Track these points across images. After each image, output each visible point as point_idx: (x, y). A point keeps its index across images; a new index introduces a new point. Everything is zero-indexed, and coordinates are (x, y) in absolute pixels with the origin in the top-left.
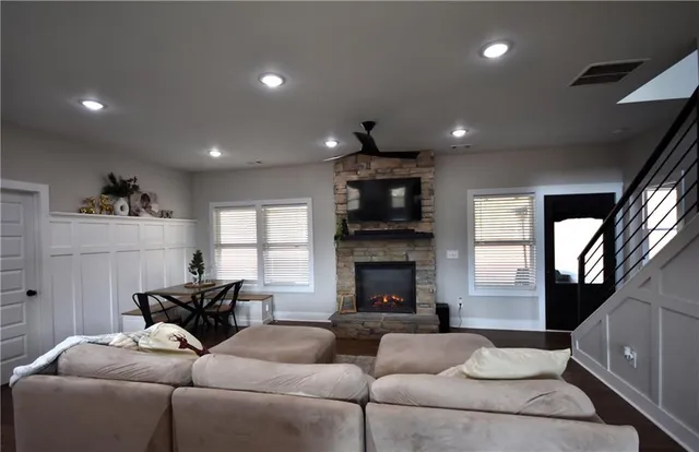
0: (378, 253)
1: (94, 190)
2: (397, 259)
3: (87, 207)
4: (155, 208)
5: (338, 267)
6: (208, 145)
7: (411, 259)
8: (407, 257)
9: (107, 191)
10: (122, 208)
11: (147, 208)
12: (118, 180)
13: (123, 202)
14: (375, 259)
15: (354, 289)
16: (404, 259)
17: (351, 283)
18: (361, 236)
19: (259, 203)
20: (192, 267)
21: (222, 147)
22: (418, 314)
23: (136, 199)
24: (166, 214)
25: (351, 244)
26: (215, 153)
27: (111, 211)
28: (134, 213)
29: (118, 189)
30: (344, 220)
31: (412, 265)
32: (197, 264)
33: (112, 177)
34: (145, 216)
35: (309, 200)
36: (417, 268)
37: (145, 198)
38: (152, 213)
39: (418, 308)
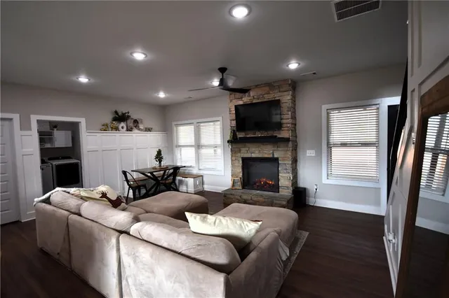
0: (255, 152)
1: (108, 119)
2: (266, 156)
3: (105, 128)
4: (141, 127)
5: (232, 160)
6: (158, 91)
7: (276, 156)
8: (273, 155)
9: (115, 119)
10: (123, 128)
11: (137, 126)
12: (120, 114)
13: (123, 124)
14: (254, 155)
15: (241, 174)
16: (271, 156)
17: (239, 170)
18: (245, 141)
19: (195, 121)
20: (156, 158)
21: (165, 91)
22: (280, 193)
23: (130, 123)
24: (149, 130)
25: (239, 145)
26: (162, 95)
27: (117, 129)
28: (129, 129)
29: (120, 118)
30: (234, 131)
31: (277, 159)
32: (159, 157)
33: (116, 112)
34: (135, 131)
35: (220, 118)
36: (280, 162)
37: (136, 122)
38: (139, 129)
39: (280, 190)
